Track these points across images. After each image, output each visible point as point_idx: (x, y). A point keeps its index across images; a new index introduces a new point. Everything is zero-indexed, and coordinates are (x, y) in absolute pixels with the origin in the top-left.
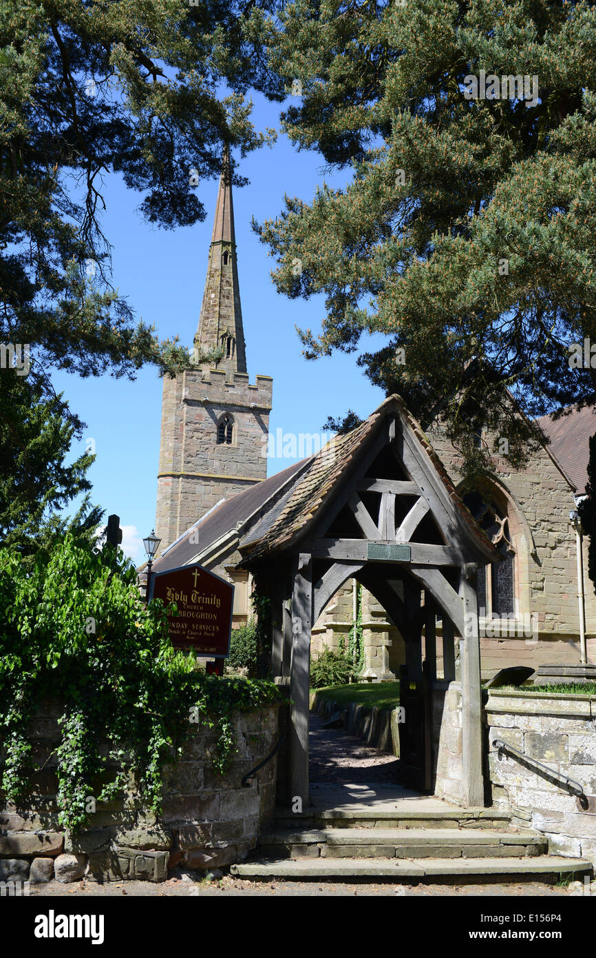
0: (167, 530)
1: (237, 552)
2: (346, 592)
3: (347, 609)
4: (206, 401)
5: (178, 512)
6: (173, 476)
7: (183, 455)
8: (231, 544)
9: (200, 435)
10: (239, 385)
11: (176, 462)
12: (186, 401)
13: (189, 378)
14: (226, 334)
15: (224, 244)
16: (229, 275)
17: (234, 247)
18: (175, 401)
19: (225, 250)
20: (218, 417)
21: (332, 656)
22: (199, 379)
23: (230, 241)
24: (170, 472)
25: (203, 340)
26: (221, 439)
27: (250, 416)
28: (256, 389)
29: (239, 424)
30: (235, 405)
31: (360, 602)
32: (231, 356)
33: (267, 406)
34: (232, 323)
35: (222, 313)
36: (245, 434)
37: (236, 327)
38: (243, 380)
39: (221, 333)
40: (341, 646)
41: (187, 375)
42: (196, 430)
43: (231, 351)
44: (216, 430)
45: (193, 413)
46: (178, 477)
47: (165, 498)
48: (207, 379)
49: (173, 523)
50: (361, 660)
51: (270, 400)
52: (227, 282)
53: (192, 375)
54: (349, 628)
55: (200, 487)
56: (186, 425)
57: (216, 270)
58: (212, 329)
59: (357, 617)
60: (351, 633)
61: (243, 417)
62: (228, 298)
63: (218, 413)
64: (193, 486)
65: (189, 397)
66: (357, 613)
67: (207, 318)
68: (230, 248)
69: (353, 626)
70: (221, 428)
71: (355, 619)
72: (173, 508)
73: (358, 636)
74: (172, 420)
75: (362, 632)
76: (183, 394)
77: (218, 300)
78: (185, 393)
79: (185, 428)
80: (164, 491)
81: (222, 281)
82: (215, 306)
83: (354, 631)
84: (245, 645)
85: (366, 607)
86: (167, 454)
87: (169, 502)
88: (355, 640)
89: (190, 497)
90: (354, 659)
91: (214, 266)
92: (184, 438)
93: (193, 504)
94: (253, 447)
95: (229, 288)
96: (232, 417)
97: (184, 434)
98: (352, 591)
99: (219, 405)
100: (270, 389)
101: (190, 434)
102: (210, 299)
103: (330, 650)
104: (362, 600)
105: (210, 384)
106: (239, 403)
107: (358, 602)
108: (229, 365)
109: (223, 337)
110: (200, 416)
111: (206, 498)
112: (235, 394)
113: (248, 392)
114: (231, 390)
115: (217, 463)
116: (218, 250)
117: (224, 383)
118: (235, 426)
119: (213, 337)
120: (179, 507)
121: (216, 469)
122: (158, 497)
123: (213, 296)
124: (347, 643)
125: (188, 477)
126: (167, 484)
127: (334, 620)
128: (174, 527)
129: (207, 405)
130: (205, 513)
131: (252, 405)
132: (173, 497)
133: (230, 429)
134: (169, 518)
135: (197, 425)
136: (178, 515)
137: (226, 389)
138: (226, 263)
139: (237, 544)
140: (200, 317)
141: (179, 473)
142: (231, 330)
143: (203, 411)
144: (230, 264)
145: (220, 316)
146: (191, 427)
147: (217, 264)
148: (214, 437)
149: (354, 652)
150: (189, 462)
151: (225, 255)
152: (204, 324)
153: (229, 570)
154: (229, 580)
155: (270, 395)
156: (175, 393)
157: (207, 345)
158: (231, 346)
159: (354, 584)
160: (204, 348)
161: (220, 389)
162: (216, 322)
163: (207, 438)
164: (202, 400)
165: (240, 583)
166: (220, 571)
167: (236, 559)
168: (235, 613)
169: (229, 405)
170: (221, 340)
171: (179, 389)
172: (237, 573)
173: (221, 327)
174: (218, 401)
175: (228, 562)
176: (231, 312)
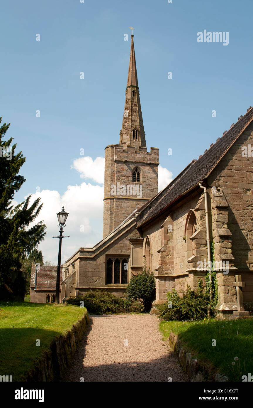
0: (109, 226)
1: (136, 231)
2: (202, 246)
5: (114, 217)
6: (111, 199)
8: (132, 226)
9: (124, 178)
10: (142, 153)
12: (116, 161)
13: (117, 150)
14: (135, 129)
15: (132, 86)
16: (136, 101)
17: (138, 88)
18: (110, 162)
19: (133, 90)
20: (132, 168)
21: (194, 294)
22: (122, 150)
23: (135, 85)
24: (109, 197)
25: (124, 133)
26: (134, 180)
27: (148, 168)
28: (151, 154)
29: (143, 172)
30: (141, 163)
31: (213, 253)
32: (138, 139)
33: (157, 162)
34: (138, 124)
35: (133, 119)
36: (146, 177)
37: (140, 125)
38: (144, 150)
39: (133, 129)
40: (200, 286)
41: (116, 149)
42: (122, 176)
43: (138, 137)
44: (131, 175)
45: (120, 167)
46: (113, 199)
47: (107, 210)
48: (126, 150)
49: (111, 223)
50: (216, 296)
51: (158, 160)
52: (135, 104)
53: (118, 149)
54: (206, 273)
55: (124, 204)
56: (116, 173)
57: (129, 99)
58: (128, 127)
60: (207, 276)
61: (144, 168)
62: (135, 112)
63: (133, 167)
64: (121, 203)
65: (117, 159)
66: (212, 261)
67: (126, 122)
68: (136, 89)
69: (209, 271)
70: (134, 174)
72: (111, 215)
73: (213, 278)
74: (109, 171)
75: (216, 275)
76: (114, 158)
77: (130, 113)
78: (115, 158)
79: (116, 175)
80: (107, 206)
81: (132, 104)
82: (129, 116)
83: (210, 275)
84: (140, 285)
85: (218, 256)
86: (107, 188)
87: (109, 212)
88: (210, 282)
89: (120, 209)
90: (211, 296)
91: (128, 98)
92: (116, 180)
93: (121, 212)
94: (151, 183)
95: (136, 107)
96: (139, 168)
97: (116, 178)
98: (206, 245)
99: (132, 163)
100: (158, 154)
101: (119, 178)
103: (192, 290)
104: (215, 251)
105: (127, 152)
106: (143, 161)
108: (138, 143)
110: (123, 169)
111: (128, 209)
112: (140, 157)
113: (146, 156)
114: (138, 155)
116: (130, 90)
117: (134, 152)
118: (141, 173)
119: (129, 131)
120: (114, 214)
122: (104, 210)
124: (204, 283)
125: (118, 199)
126: (108, 203)
127: (194, 267)
128: (112, 224)
129: (126, 162)
130: (127, 217)
131: (149, 162)
132: (111, 209)
133: (139, 174)
134: (109, 220)
135: (122, 173)
136: (114, 218)
137: (136, 155)
138: (134, 96)
140: (122, 122)
141: (113, 197)
142: (137, 127)
143: (125, 167)
144: (136, 96)
145: (132, 121)
146: (119, 174)
147: (130, 97)
148: (131, 178)
149: (211, 291)
151: (133, 92)
152: (124, 125)
153: (131, 240)
154: (131, 246)
155: (158, 157)
156: (110, 158)
157: (126, 135)
158: (138, 134)
159: (208, 239)
160: (125, 136)
161: (133, 155)
162: (130, 124)
163: (127, 179)
164: (124, 160)
165: (138, 249)
166: (126, 241)
167: (136, 234)
168: (135, 265)
169: (138, 162)
170: (132, 132)
171: (112, 156)
172: (137, 242)
173: (132, 126)
174: (131, 161)
175: (131, 236)
176: (137, 119)
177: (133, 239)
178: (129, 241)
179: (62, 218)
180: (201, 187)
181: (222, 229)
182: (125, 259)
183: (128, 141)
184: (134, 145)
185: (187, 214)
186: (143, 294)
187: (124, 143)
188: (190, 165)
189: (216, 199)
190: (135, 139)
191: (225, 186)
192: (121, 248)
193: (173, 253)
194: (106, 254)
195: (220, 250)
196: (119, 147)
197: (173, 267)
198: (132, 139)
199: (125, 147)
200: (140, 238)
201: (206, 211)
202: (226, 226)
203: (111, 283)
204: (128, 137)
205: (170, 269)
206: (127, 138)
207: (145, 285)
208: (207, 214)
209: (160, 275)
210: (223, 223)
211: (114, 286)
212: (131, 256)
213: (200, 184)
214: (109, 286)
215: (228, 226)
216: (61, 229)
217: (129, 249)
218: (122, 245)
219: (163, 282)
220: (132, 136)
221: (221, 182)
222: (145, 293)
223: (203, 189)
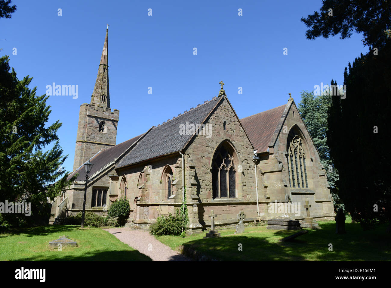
0: (79, 161)
1: (114, 170)
2: (180, 189)
3: (180, 197)
4: (96, 116)
5: (83, 155)
6: (82, 142)
7: (86, 135)
9: (93, 128)
10: (108, 112)
11: (83, 137)
12: (88, 116)
13: (90, 108)
14: (104, 95)
15: (104, 65)
16: (106, 75)
17: (108, 67)
18: (84, 116)
19: (105, 67)
21: (174, 219)
22: (93, 109)
23: (106, 64)
24: (81, 141)
25: (95, 96)
26: (100, 130)
27: (111, 122)
28: (114, 114)
29: (107, 125)
30: (106, 119)
32: (105, 102)
33: (117, 120)
34: (106, 91)
35: (102, 87)
36: (109, 129)
37: (107, 93)
38: (109, 110)
39: (102, 94)
40: (177, 213)
41: (89, 107)
42: (92, 126)
43: (105, 100)
44: (99, 127)
45: (91, 120)
46: (84, 142)
47: (79, 150)
48: (96, 109)
49: (81, 159)
50: (186, 219)
51: (118, 118)
52: (105, 77)
53: (91, 107)
54: (181, 205)
55: (92, 146)
56: (88, 124)
57: (101, 73)
58: (99, 92)
59: (184, 200)
60: (182, 207)
61: (108, 123)
62: (105, 83)
63: (100, 121)
64: (89, 146)
65: (90, 115)
66: (184, 198)
67: (97, 89)
68: (106, 67)
69: (182, 204)
70: (100, 126)
72: (81, 153)
73: (185, 208)
74: (83, 122)
75: (186, 207)
76: (87, 113)
77: (101, 83)
78: (88, 113)
80: (78, 147)
81: (103, 77)
82: (100, 85)
83: (183, 207)
85: (189, 196)
86: (80, 134)
87: (80, 151)
88: (183, 211)
89: (88, 150)
90: (183, 219)
91: (100, 72)
92: (87, 129)
93: (89, 152)
94: (112, 133)
95: (105, 80)
96: (104, 122)
97: (87, 127)
98: (182, 188)
99: (100, 118)
100: (118, 114)
101: (89, 127)
102: (98, 82)
103: (172, 216)
104: (187, 193)
105: (97, 110)
106: (107, 118)
107: (185, 193)
108: (104, 105)
109: (103, 96)
110: (93, 121)
111: (94, 150)
112: (106, 115)
113: (110, 114)
114: (105, 113)
115: (98, 138)
116: (102, 67)
117: (102, 111)
118: (105, 125)
119: (99, 95)
120: (84, 153)
121: (98, 140)
122: (76, 149)
123: (99, 81)
124: (180, 212)
125: (88, 142)
126: (79, 145)
128: (81, 160)
129: (96, 118)
130: (93, 155)
131: (112, 119)
132: (82, 149)
133: (103, 127)
134: (80, 157)
135: (92, 125)
136: (83, 156)
137: (103, 113)
138: (105, 71)
139: (114, 167)
140: (94, 89)
141: (84, 141)
142: (105, 94)
143: (94, 120)
145: (102, 88)
146: (90, 125)
147: (102, 71)
148: (98, 129)
149: (183, 216)
150: (88, 137)
151: (105, 69)
152: (96, 91)
153: (111, 177)
154: (111, 181)
155: (118, 116)
156: (84, 113)
157: (96, 98)
158: (105, 99)
159: (183, 185)
160: (95, 99)
161: (101, 113)
162: (100, 90)
163: (96, 129)
164: (95, 116)
165: (115, 182)
166: (107, 178)
167: (114, 173)
168: (112, 194)
169: (104, 118)
170: (102, 97)
171: (86, 111)
172: (114, 178)
173: (102, 92)
174: (100, 117)
175: (110, 174)
176: (106, 88)
177: (112, 176)
178: (109, 178)
181: (192, 180)
182: (106, 189)
183: (98, 102)
184: (102, 106)
185: (165, 167)
186: (122, 214)
187: (95, 103)
188: (151, 129)
189: (189, 161)
190: (103, 102)
191: (193, 154)
192: (104, 182)
193: (149, 190)
194: (93, 186)
195: (191, 192)
196: (92, 106)
197: (148, 198)
198: (101, 101)
199: (96, 107)
200: (117, 176)
201: (183, 168)
202: (193, 178)
203: (95, 206)
204: (98, 99)
205: (147, 199)
206: (97, 100)
207: (123, 209)
208: (183, 170)
209: (141, 204)
210: (192, 176)
211: (97, 208)
212: (110, 188)
213: (180, 152)
214: (94, 209)
215: (195, 178)
216: (87, 175)
217: (109, 183)
218: (105, 180)
219: (142, 207)
220: (101, 100)
221: (191, 151)
222: (123, 213)
223: (182, 155)
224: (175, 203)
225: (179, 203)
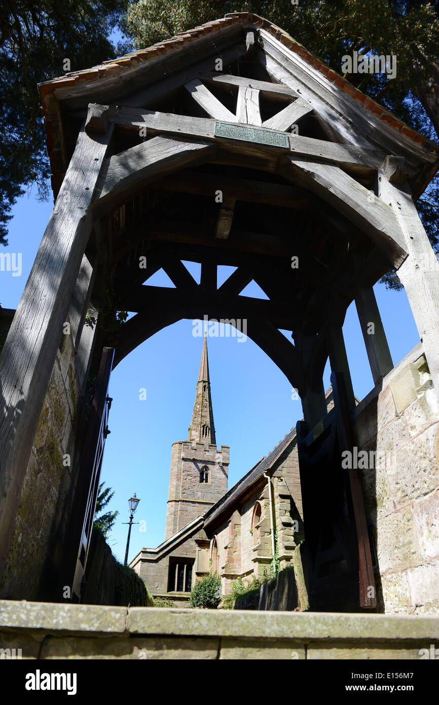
1: (202, 531)
2: (266, 534)
3: (268, 546)
4: (194, 459)
5: (178, 522)
6: (176, 501)
7: (181, 489)
8: (199, 525)
9: (191, 478)
10: (211, 451)
11: (177, 493)
12: (184, 459)
13: (185, 447)
14: (205, 425)
15: (204, 382)
16: (207, 396)
17: (209, 383)
18: (177, 460)
19: (204, 384)
20: (200, 468)
21: (258, 583)
22: (190, 448)
23: (207, 380)
24: (174, 500)
25: (193, 429)
26: (201, 481)
27: (218, 467)
28: (221, 453)
29: (212, 472)
30: (209, 461)
31: (277, 541)
32: (207, 436)
33: (227, 462)
34: (208, 420)
35: (203, 414)
36: (215, 477)
37: (210, 422)
38: (213, 448)
39: (202, 425)
40: (264, 575)
41: (184, 445)
42: (188, 475)
43: (208, 433)
44: (199, 475)
45: (187, 465)
46: (178, 501)
47: (171, 514)
48: (195, 447)
51: (228, 459)
52: (206, 400)
53: (186, 445)
54: (270, 561)
55: (190, 507)
56: (183, 472)
57: (200, 394)
58: (198, 423)
59: (275, 552)
60: (271, 564)
61: (214, 468)
62: (206, 407)
63: (201, 465)
64: (186, 507)
65: (185, 457)
66: (275, 550)
67: (196, 418)
68: (207, 384)
69: (272, 559)
70: (202, 474)
71: (274, 554)
72: (175, 520)
73: (277, 567)
74: (176, 469)
75: (279, 563)
77: (201, 408)
78: (183, 455)
79: (183, 474)
80: (171, 510)
81: (203, 399)
82: (199, 411)
83: (274, 563)
84: (205, 590)
85: (281, 544)
86: (172, 489)
87: (173, 516)
88: (275, 570)
89: (185, 513)
91: (199, 392)
92: (182, 479)
93: (186, 517)
94: (220, 484)
96: (207, 467)
97: (182, 477)
98: (270, 533)
99: (201, 461)
100: (228, 453)
101: (185, 477)
102: (197, 408)
103: (257, 579)
104: (278, 539)
105: (196, 450)
106: (212, 460)
107: (276, 541)
108: (207, 440)
109: (203, 426)
110: (190, 467)
111: (194, 513)
112: (208, 456)
113: (216, 454)
114: (207, 453)
115: (199, 494)
116: (201, 385)
117: (203, 449)
118: (210, 472)
119: (198, 427)
120: (178, 519)
121: (199, 497)
122: (168, 514)
123: (198, 406)
124: (268, 572)
125: (183, 501)
126: (172, 506)
127: (259, 555)
129: (194, 461)
131: (219, 461)
132: (175, 513)
133: (207, 475)
134: (173, 526)
135: (189, 472)
136: (178, 524)
137: (205, 453)
138: (205, 391)
139: (203, 525)
140: (192, 418)
141: (178, 500)
142: (207, 423)
143: (192, 464)
144: (207, 391)
145: (202, 416)
146: (186, 473)
147: (200, 391)
148: (198, 479)
150: (184, 493)
151: (205, 387)
152: (194, 421)
153: (197, 541)
154: (198, 548)
155: (228, 456)
156: (178, 455)
157: (195, 431)
158: (208, 431)
159: (272, 527)
160: (194, 433)
161: (202, 453)
162: (200, 419)
163: (194, 479)
164: (192, 458)
165: (204, 551)
166: (191, 543)
167: (202, 535)
168: (201, 571)
169: (206, 461)
170: (202, 428)
171: (180, 453)
172: (202, 544)
173: (202, 422)
174: (200, 459)
175: (197, 536)
176: (208, 414)
177: (199, 540)
178: (195, 543)
179: (134, 504)
180: (265, 476)
181: (285, 517)
182: (190, 562)
183: (197, 437)
184: (203, 442)
185: (254, 506)
186: (208, 601)
187: (192, 440)
188: (260, 462)
189: (279, 487)
190: (204, 436)
191: (288, 476)
192: (186, 550)
193: (240, 550)
194: (170, 557)
195: (283, 537)
196: (188, 444)
197: (240, 565)
198: (202, 436)
199: (194, 445)
200: (207, 539)
201: (270, 499)
202: (288, 514)
203: (174, 590)
204: (198, 433)
205: (237, 566)
206: (196, 435)
207: (210, 590)
208: (271, 503)
209: (226, 573)
210: (286, 511)
211: (177, 594)
212: (196, 560)
213: (264, 474)
214: (171, 594)
215: (290, 514)
216: (132, 515)
217: (195, 552)
218: (188, 546)
219: (229, 581)
220: (202, 433)
221: (284, 472)
222: (211, 599)
223: (267, 479)
224: (259, 557)
225: (267, 558)
